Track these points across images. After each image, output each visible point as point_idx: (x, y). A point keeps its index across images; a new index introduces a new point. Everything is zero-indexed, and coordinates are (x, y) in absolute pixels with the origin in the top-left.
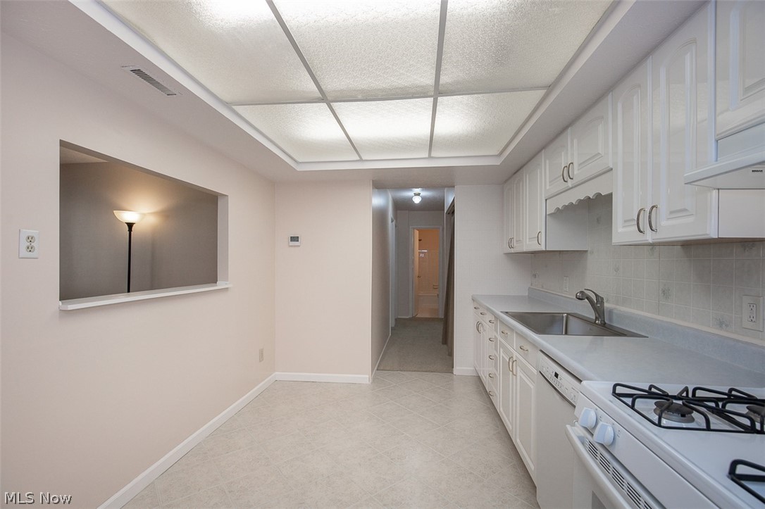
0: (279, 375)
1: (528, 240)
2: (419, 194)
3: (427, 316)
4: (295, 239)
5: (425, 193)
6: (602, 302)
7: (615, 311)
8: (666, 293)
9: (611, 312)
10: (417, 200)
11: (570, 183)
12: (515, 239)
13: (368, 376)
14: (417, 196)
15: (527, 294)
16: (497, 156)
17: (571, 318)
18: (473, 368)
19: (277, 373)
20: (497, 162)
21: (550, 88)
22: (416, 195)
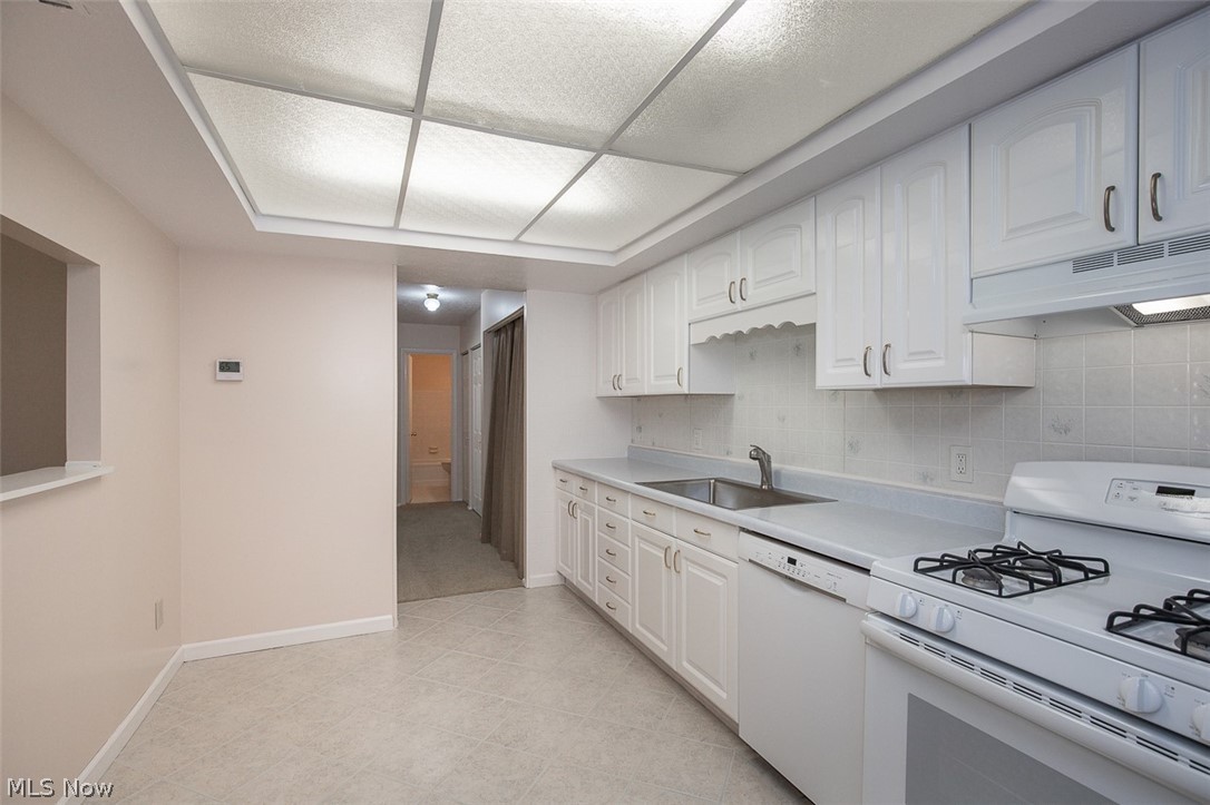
0: (189, 650)
1: (652, 378)
2: (435, 296)
3: (430, 499)
4: (229, 367)
5: (447, 296)
6: (769, 462)
7: (783, 471)
8: (853, 447)
9: (778, 473)
10: (432, 306)
11: (739, 305)
12: (624, 377)
13: (390, 617)
14: (432, 298)
15: (626, 455)
16: (611, 253)
17: (718, 484)
18: (556, 574)
19: (184, 646)
20: (612, 262)
21: (745, 175)
22: (430, 296)
